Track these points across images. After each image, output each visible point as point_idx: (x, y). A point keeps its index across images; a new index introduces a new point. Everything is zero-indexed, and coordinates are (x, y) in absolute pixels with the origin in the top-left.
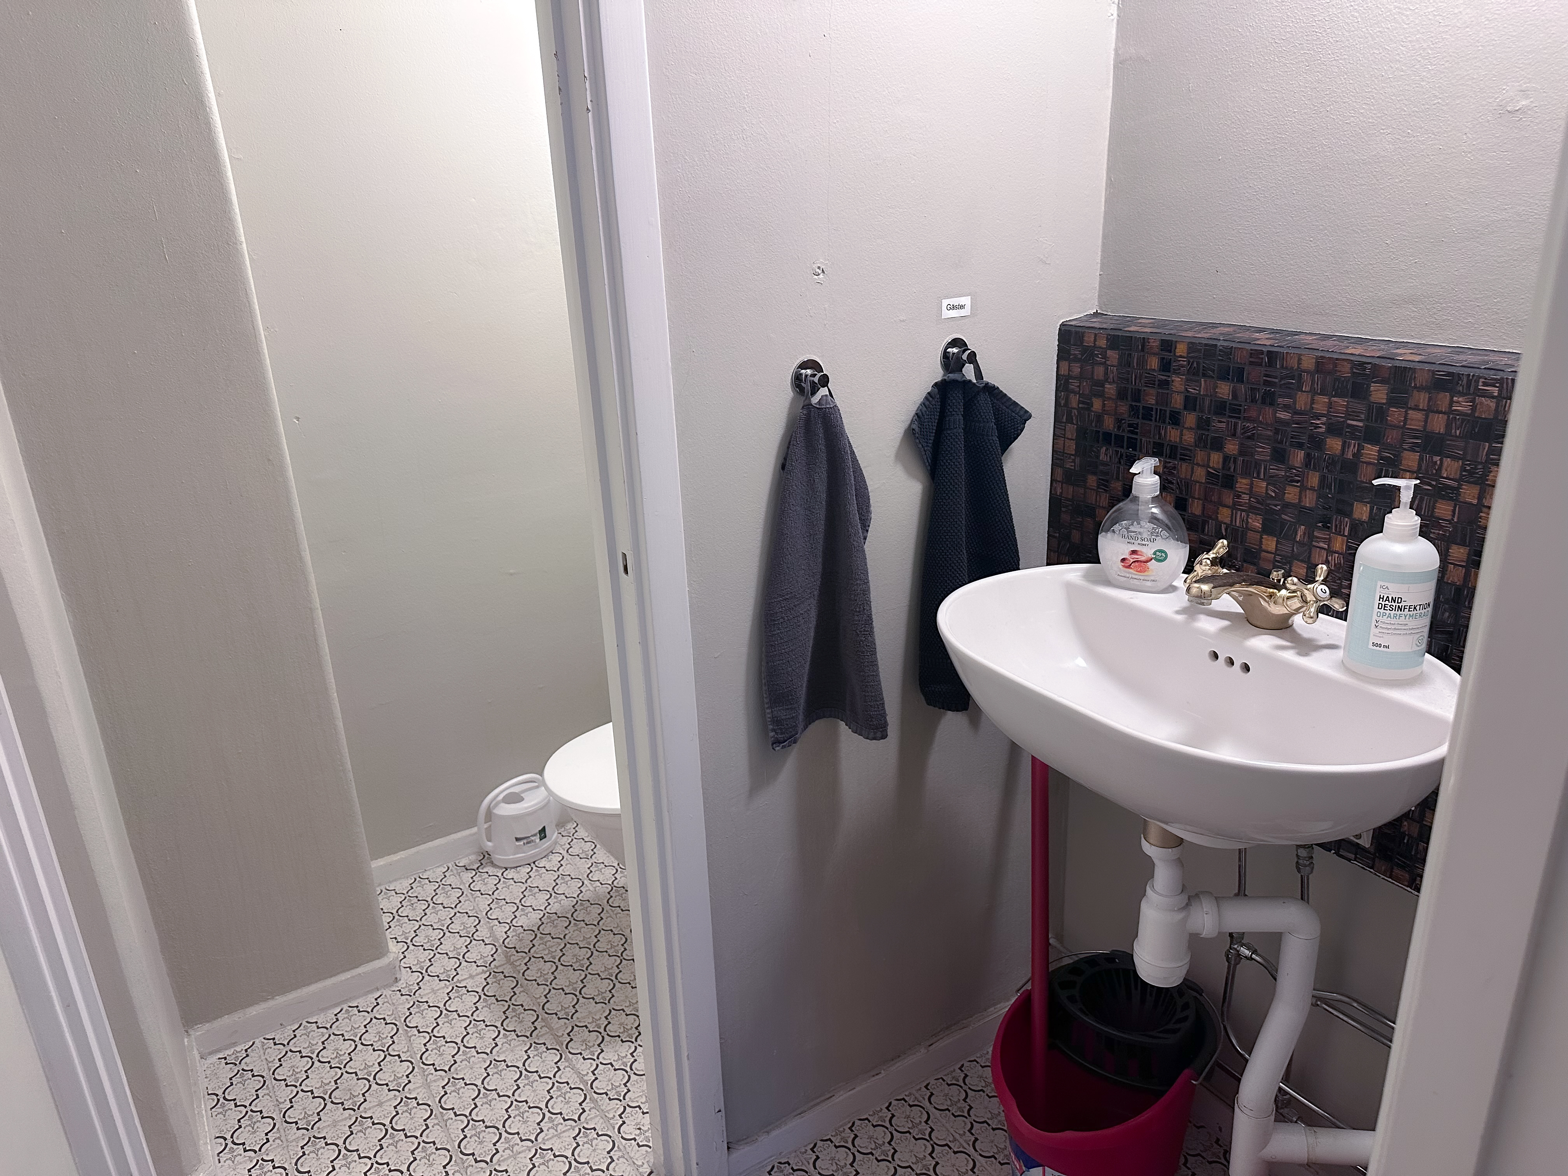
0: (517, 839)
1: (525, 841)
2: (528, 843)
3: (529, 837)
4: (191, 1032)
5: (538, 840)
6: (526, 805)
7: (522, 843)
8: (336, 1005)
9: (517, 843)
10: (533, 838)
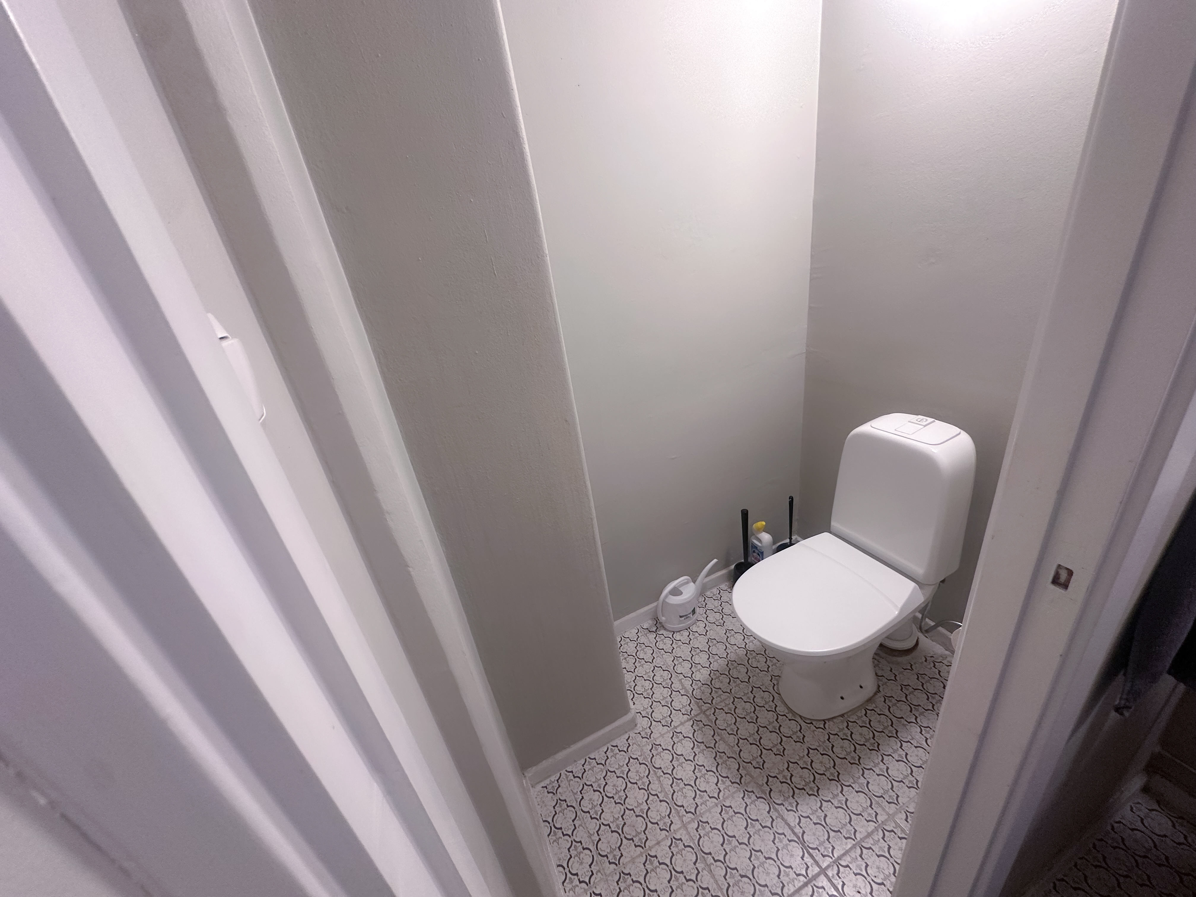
0: (681, 617)
1: (685, 617)
2: (686, 618)
3: (687, 615)
4: (526, 774)
5: (691, 616)
6: (685, 597)
7: (683, 619)
8: (604, 745)
9: (681, 619)
10: (689, 615)
